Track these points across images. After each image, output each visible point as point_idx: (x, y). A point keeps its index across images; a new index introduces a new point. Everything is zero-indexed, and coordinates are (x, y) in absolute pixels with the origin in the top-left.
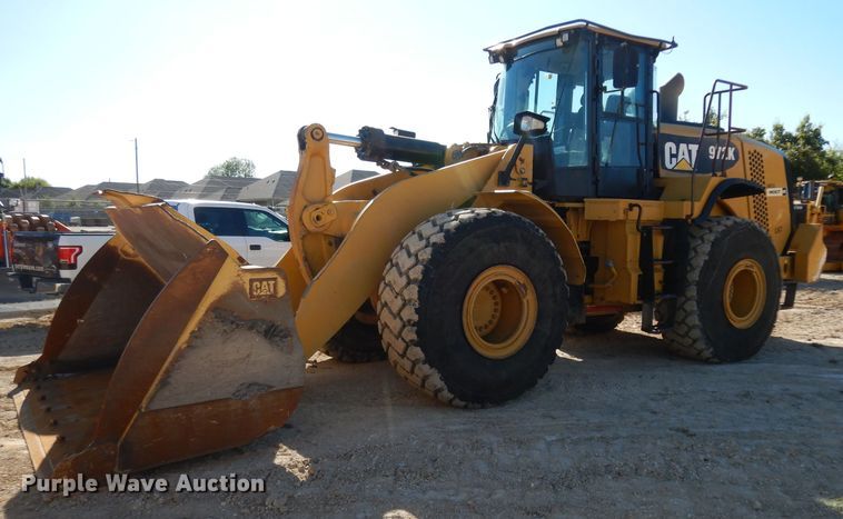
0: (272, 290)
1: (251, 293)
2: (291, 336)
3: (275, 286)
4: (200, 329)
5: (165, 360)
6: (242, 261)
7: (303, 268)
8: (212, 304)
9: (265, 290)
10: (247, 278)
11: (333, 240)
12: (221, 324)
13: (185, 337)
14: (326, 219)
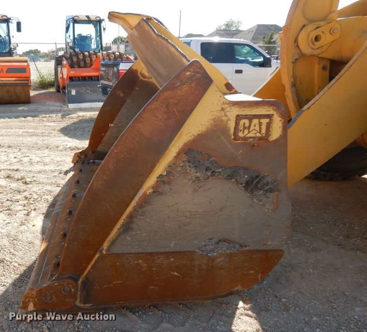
0: (264, 131)
1: (235, 133)
2: (279, 191)
3: (269, 125)
4: (168, 173)
5: (128, 205)
6: (230, 88)
7: (289, 93)
8: (185, 145)
9: (254, 131)
10: (233, 112)
11: (328, 65)
12: (193, 170)
13: (151, 181)
14: (326, 39)
